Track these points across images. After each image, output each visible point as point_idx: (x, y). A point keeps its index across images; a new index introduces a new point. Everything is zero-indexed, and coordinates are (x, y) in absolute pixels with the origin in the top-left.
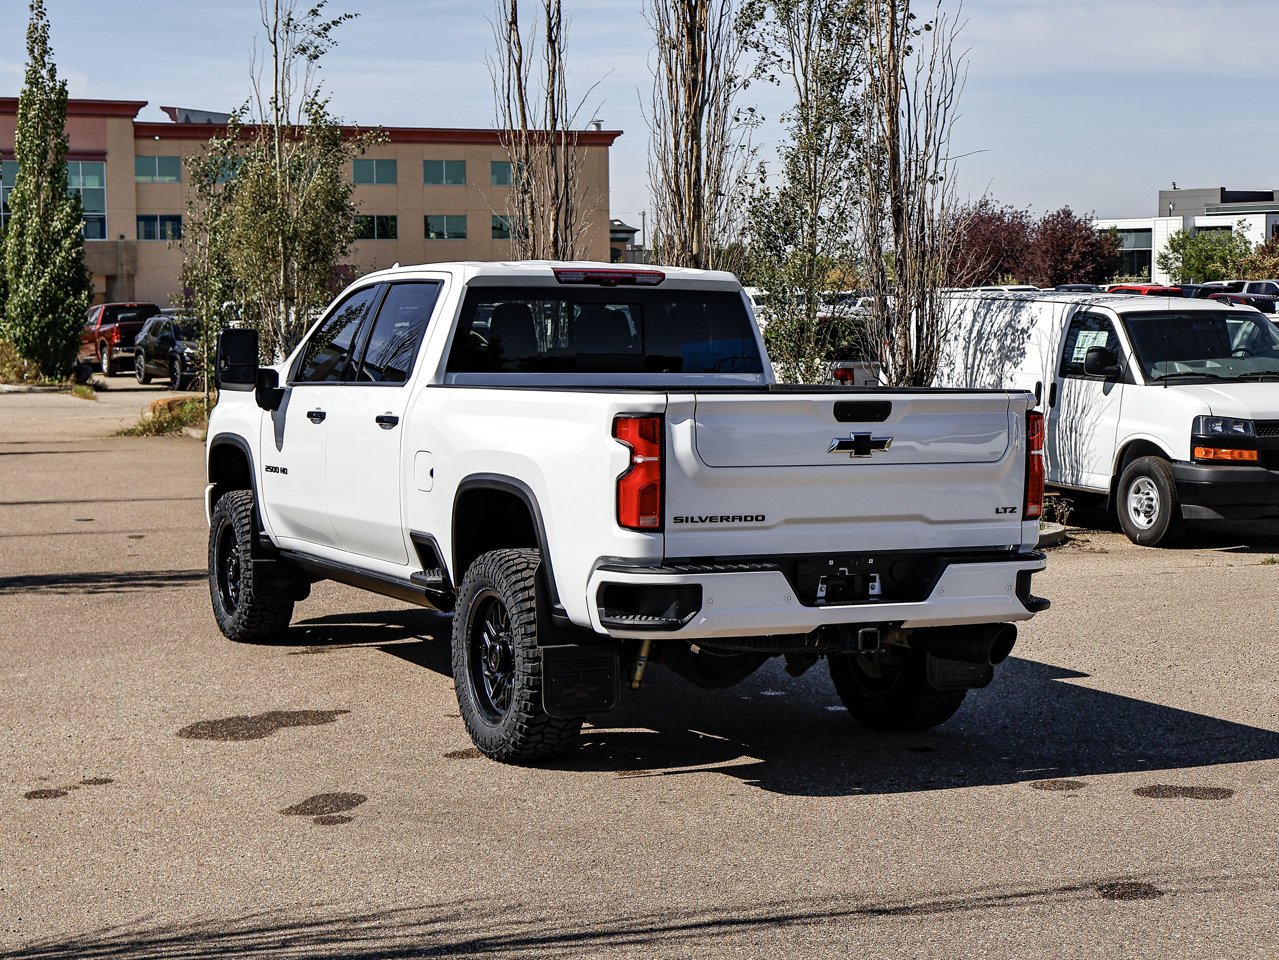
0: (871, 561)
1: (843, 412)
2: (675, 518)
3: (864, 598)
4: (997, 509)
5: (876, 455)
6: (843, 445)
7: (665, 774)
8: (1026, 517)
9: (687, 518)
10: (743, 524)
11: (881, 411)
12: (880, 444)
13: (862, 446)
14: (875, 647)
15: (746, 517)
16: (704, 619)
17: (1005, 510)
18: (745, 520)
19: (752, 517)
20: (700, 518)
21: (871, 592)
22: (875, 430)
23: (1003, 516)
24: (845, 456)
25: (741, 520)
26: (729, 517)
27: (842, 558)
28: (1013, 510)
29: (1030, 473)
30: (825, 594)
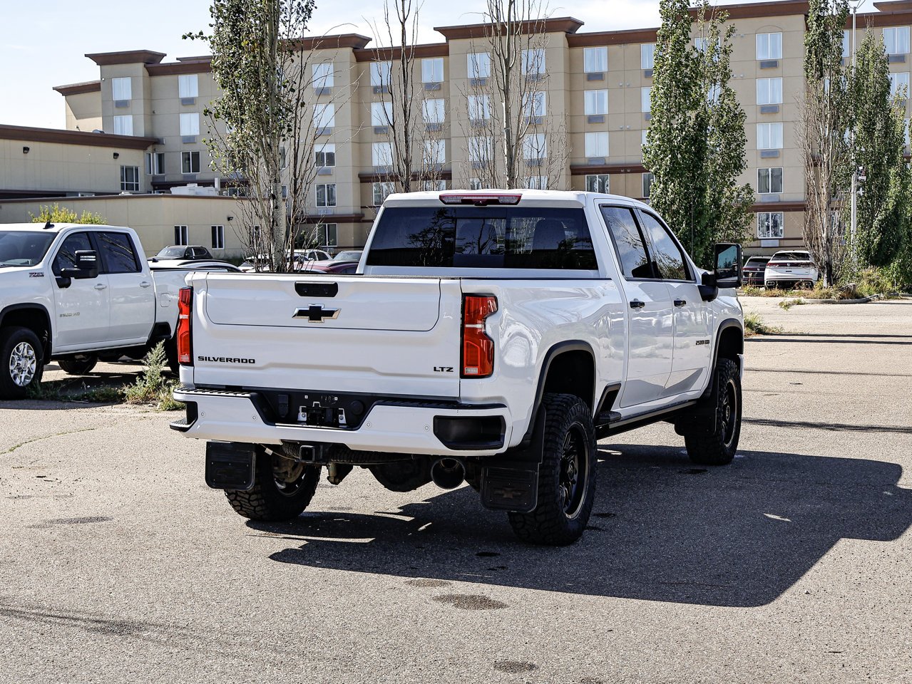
0: (336, 399)
1: (302, 289)
2: (199, 357)
3: (336, 425)
4: (435, 368)
5: (326, 321)
6: (301, 313)
8: (463, 376)
9: (206, 358)
10: (241, 364)
11: (331, 290)
12: (330, 314)
13: (315, 314)
14: (311, 459)
15: (242, 360)
16: (199, 426)
17: (442, 369)
18: (242, 362)
19: (246, 360)
20: (214, 358)
21: (341, 422)
22: (324, 303)
23: (441, 373)
24: (305, 320)
25: (239, 362)
26: (231, 359)
27: (315, 395)
28: (450, 370)
29: (465, 342)
30: (305, 419)
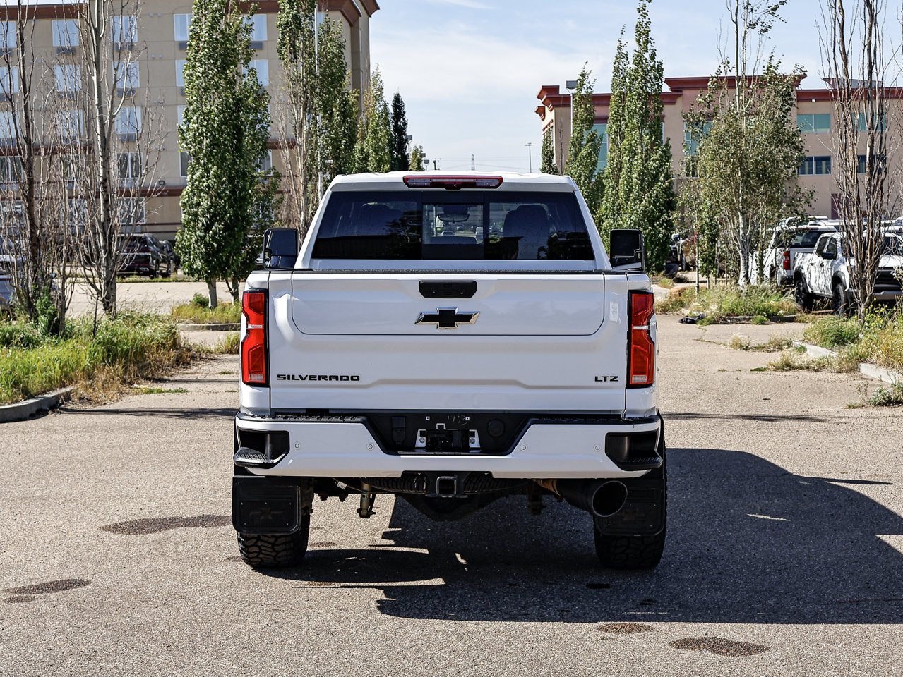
0: (467, 419)
1: (428, 289)
2: (279, 376)
3: (465, 450)
4: (596, 378)
5: (461, 327)
6: (428, 318)
7: (342, 587)
8: (630, 385)
9: (289, 376)
10: (340, 382)
11: (468, 289)
12: (466, 318)
13: (447, 319)
14: (453, 493)
15: (342, 377)
16: (292, 461)
17: (605, 379)
18: (341, 379)
19: (348, 377)
20: (300, 376)
21: (471, 445)
22: (459, 305)
23: (603, 383)
24: (432, 327)
25: (337, 379)
26: (326, 377)
27: (438, 415)
28: (614, 379)
29: (633, 346)
30: (424, 445)
